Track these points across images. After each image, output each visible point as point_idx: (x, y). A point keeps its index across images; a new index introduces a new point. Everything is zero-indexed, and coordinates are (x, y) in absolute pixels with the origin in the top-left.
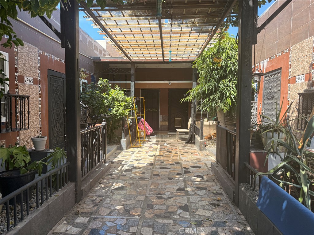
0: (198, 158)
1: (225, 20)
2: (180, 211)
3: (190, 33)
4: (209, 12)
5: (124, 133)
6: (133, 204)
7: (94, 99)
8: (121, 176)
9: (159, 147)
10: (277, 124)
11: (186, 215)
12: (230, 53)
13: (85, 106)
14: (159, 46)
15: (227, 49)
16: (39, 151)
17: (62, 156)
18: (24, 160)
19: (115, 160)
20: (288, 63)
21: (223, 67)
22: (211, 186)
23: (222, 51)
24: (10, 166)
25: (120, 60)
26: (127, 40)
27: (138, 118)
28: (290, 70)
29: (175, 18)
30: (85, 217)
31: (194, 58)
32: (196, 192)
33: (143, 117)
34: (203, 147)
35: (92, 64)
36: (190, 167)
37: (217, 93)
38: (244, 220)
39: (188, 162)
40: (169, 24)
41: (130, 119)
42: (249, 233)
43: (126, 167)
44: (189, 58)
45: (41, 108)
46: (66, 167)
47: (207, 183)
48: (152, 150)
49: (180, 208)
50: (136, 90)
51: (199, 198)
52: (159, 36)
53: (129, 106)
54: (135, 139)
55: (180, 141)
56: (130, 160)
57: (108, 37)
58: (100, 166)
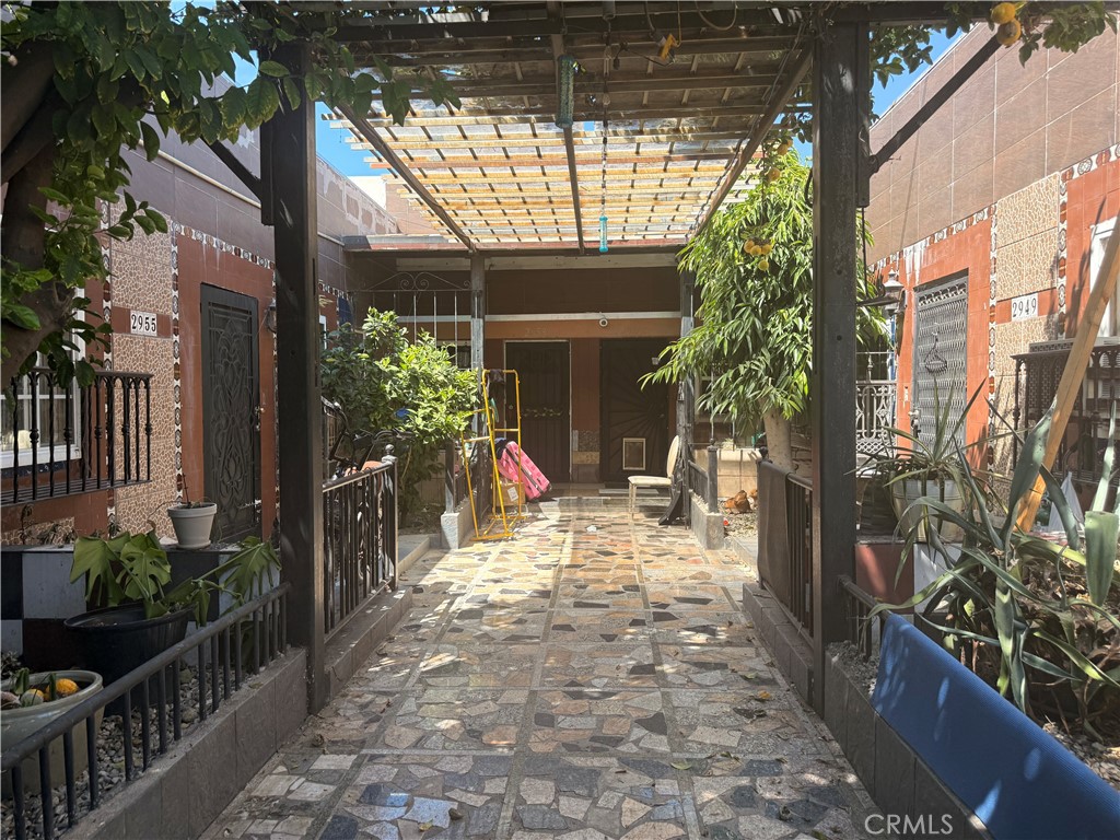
0: (702, 573)
1: (778, 121)
2: (638, 732)
3: (668, 159)
4: (725, 98)
5: (452, 493)
6: (491, 713)
7: (351, 378)
8: (448, 630)
9: (569, 537)
10: (939, 454)
11: (660, 744)
12: (801, 221)
13: (330, 405)
14: (567, 202)
15: (791, 206)
16: (193, 551)
17: (264, 562)
18: (153, 577)
19: (423, 583)
20: (986, 254)
21: (779, 268)
22: (738, 660)
23: (776, 214)
24: (111, 596)
25: (436, 247)
26: (461, 185)
27: (498, 440)
28: (993, 278)
29: (617, 117)
30: (342, 753)
31: (683, 236)
32: (692, 676)
33: (512, 437)
34: (718, 535)
35: (340, 261)
36: (675, 602)
37: (763, 355)
38: (839, 756)
39: (666, 587)
40: (599, 134)
41: (470, 443)
42: (852, 790)
43: (462, 604)
44: (668, 237)
45: (182, 411)
46: (280, 598)
47: (728, 650)
48: (547, 550)
49: (641, 722)
50: (489, 345)
51: (700, 693)
52: (566, 169)
53: (469, 401)
54: (489, 511)
55: (641, 516)
56: (474, 582)
57: (397, 174)
58: (378, 601)
